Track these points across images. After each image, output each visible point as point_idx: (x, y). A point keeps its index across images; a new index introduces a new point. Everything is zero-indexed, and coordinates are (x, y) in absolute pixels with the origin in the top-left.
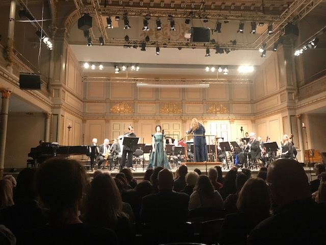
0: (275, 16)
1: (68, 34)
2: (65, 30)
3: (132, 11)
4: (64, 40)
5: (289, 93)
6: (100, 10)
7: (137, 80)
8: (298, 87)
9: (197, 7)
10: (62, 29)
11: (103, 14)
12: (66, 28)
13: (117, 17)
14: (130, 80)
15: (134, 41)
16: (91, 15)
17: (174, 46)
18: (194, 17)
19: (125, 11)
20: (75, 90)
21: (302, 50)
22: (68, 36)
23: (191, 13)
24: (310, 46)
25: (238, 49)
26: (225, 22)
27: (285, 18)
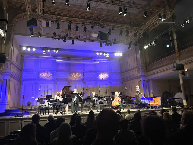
0: (138, 28)
1: (14, 29)
2: (13, 26)
3: (62, 19)
4: (11, 32)
5: (142, 68)
6: (42, 17)
7: (57, 58)
8: (146, 65)
9: (99, 20)
10: (11, 25)
11: (44, 19)
12: (13, 25)
13: (52, 22)
14: (52, 58)
15: (59, 36)
16: (36, 19)
17: (82, 40)
18: (97, 25)
19: (57, 19)
20: (17, 64)
21: (148, 46)
22: (14, 30)
23: (95, 23)
24: (152, 44)
25: (116, 44)
26: (113, 29)
27: (143, 29)
